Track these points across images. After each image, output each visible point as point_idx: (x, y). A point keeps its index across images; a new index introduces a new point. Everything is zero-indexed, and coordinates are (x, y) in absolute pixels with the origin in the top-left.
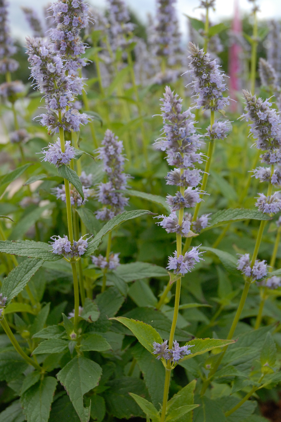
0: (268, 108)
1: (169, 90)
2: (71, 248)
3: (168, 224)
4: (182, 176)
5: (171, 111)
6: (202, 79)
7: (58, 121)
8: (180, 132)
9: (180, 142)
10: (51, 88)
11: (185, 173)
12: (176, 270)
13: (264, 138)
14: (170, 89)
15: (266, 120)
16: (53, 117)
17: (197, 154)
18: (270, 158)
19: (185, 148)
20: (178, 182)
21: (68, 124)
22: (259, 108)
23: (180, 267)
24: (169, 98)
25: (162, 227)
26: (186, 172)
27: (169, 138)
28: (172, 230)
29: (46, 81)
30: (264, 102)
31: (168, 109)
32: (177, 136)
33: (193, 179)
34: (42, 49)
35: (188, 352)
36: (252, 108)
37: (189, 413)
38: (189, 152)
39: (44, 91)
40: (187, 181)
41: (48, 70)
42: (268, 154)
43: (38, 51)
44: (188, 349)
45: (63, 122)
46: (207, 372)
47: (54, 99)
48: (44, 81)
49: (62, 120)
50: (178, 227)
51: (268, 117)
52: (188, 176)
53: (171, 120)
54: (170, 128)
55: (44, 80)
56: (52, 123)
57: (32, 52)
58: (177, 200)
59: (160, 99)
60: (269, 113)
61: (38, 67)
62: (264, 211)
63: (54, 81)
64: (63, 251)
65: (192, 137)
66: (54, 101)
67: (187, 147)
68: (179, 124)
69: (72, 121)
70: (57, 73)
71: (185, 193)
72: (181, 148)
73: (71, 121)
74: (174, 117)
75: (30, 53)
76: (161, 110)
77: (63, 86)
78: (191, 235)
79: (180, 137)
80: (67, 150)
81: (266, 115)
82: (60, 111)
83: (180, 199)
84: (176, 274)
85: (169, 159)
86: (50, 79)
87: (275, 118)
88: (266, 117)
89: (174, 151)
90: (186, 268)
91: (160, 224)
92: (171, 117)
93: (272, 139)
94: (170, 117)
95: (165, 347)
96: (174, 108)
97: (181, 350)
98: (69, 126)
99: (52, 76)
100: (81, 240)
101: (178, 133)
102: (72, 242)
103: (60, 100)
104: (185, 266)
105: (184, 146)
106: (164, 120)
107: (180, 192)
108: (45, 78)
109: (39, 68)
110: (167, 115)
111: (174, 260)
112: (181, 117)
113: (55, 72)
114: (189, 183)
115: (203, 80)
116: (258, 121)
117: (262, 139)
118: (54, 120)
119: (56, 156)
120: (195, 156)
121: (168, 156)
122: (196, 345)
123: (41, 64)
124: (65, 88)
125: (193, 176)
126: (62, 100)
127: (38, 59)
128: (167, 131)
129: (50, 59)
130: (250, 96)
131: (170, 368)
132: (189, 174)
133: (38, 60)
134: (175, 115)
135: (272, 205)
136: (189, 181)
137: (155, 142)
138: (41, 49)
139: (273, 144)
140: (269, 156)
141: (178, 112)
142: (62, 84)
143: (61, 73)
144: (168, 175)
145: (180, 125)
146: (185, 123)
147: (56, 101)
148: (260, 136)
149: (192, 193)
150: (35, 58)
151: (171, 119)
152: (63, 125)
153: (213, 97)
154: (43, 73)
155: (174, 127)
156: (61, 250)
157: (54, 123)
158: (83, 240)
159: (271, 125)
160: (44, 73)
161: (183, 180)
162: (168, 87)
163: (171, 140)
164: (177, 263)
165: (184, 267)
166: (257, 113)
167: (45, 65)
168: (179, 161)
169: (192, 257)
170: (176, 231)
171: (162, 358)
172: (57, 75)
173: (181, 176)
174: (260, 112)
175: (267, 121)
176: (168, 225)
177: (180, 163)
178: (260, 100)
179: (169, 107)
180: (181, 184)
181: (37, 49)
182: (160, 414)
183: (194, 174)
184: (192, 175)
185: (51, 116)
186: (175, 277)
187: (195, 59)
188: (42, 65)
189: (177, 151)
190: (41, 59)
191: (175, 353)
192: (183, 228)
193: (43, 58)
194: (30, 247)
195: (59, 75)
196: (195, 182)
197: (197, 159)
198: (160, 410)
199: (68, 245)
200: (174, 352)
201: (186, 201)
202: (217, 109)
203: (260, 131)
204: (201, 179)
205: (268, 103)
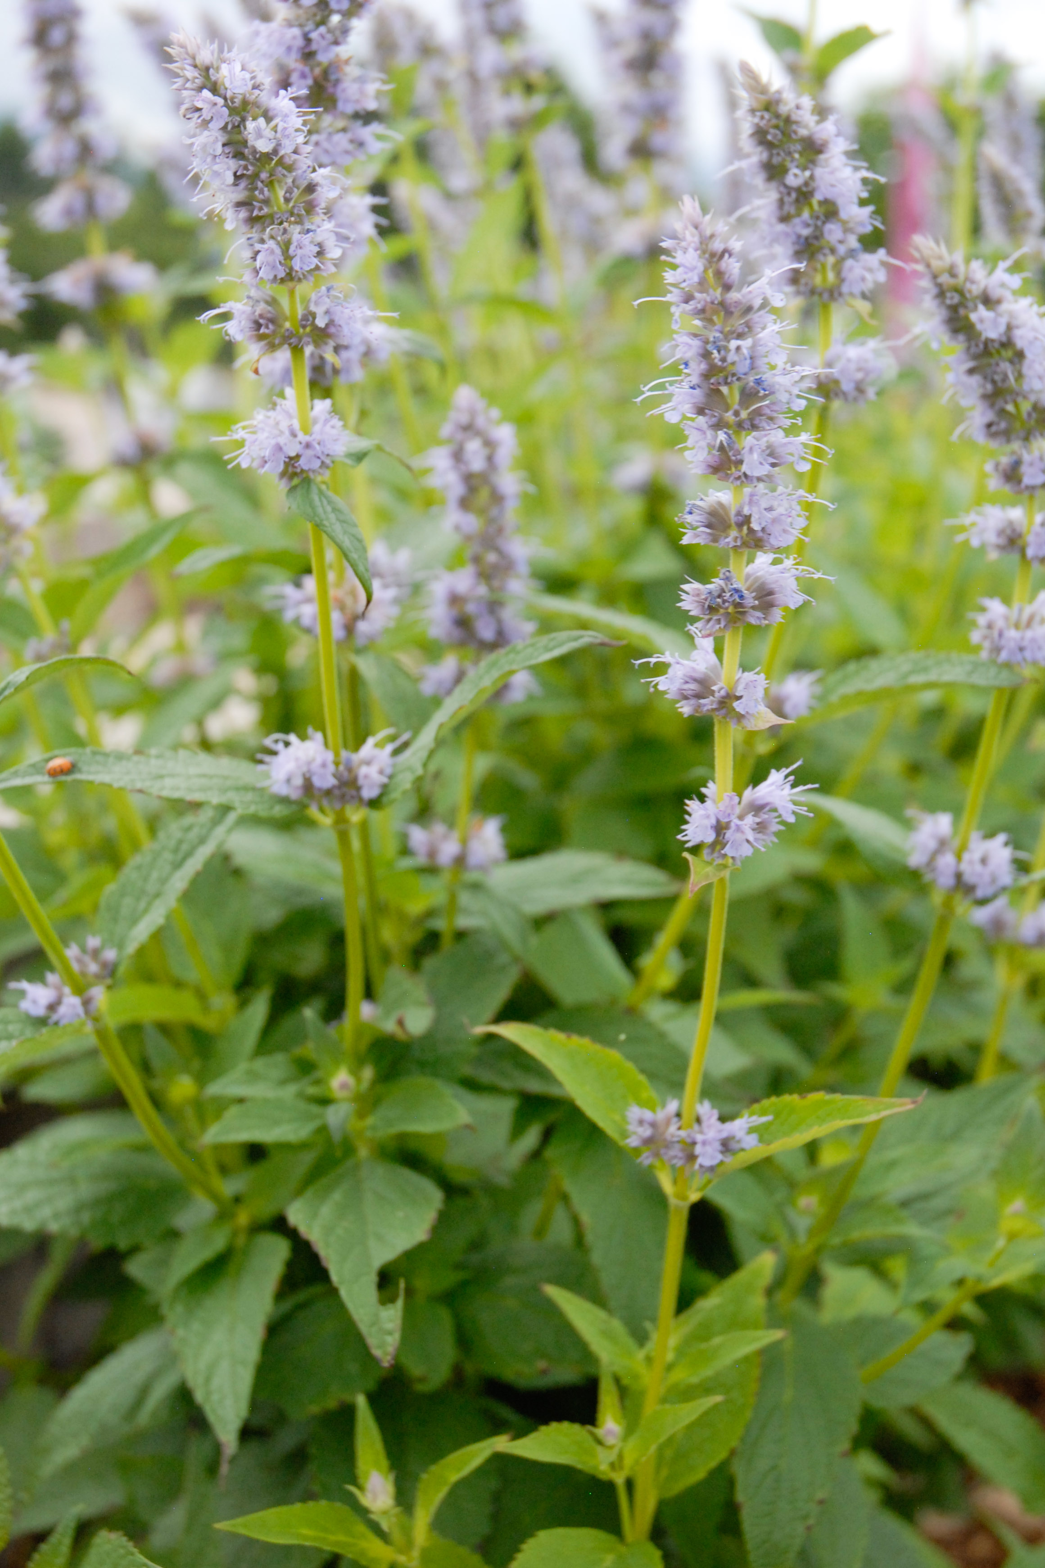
0: (1008, 295)
1: (694, 208)
2: (335, 776)
3: (687, 682)
4: (739, 513)
5: (702, 284)
6: (786, 186)
7: (287, 325)
8: (732, 357)
9: (731, 393)
10: (261, 209)
11: (747, 499)
12: (713, 845)
13: (1000, 403)
14: (697, 204)
15: (1004, 339)
16: (269, 312)
17: (791, 439)
18: (1024, 469)
19: (749, 414)
20: (724, 535)
21: (322, 335)
22: (977, 297)
23: (727, 836)
24: (693, 236)
25: (666, 696)
26: (752, 495)
27: (695, 379)
28: (699, 706)
29: (243, 184)
30: (991, 272)
31: (690, 275)
32: (722, 369)
33: (774, 521)
34: (230, 72)
35: (750, 1142)
36: (952, 298)
37: (746, 1359)
38: (764, 430)
39: (237, 220)
40: (755, 526)
41: (250, 143)
42: (1014, 458)
43: (213, 78)
44: (751, 1131)
45: (304, 327)
46: (802, 1223)
47: (271, 244)
48: (235, 184)
49: (302, 320)
50: (723, 693)
51: (1009, 328)
52: (761, 513)
53: (702, 316)
54: (696, 343)
55: (237, 177)
56: (267, 331)
57: (194, 82)
58: (719, 596)
59: (664, 241)
60: (1011, 315)
61: (217, 134)
62: (1004, 656)
63: (270, 184)
64: (308, 786)
65: (775, 375)
66: (272, 252)
67: (758, 412)
68: (728, 329)
69: (334, 326)
70: (282, 157)
71: (748, 577)
72: (736, 414)
73: (331, 323)
74: (712, 303)
75: (188, 85)
76: (666, 282)
77: (301, 203)
78: (768, 722)
79: (734, 375)
80: (317, 428)
81: (1003, 322)
82: (294, 288)
83: (728, 595)
84: (713, 860)
85: (694, 452)
86: (256, 176)
87: (1034, 329)
88: (1002, 328)
89: (710, 423)
90: (748, 841)
91: (657, 684)
92: (702, 303)
93: (1026, 407)
94: (699, 303)
95: (668, 1122)
96: (710, 273)
97: (724, 1135)
98: (326, 344)
99: (264, 167)
100: (368, 748)
101: (724, 360)
102: (337, 754)
103: (292, 249)
104: (743, 832)
105: (747, 408)
106: (674, 318)
107: (731, 568)
108: (238, 174)
109: (220, 138)
110: (688, 298)
111: (706, 809)
112: (737, 303)
113: (275, 151)
114: (760, 534)
115: (789, 189)
116: (977, 345)
117: (992, 405)
118: (272, 321)
119: (279, 448)
120: (785, 444)
121: (690, 443)
122: (777, 1115)
123: (227, 124)
124: (310, 208)
125: (774, 514)
126: (301, 248)
127: (215, 104)
128: (685, 353)
129: (258, 107)
130: (940, 258)
131: (684, 1198)
132: (764, 504)
133: (214, 111)
134: (716, 298)
135: (1029, 634)
136: (763, 529)
137: (643, 393)
138: (225, 70)
139: (1033, 422)
140: (1017, 464)
141: (727, 287)
142: (301, 194)
143: (296, 156)
144: (687, 509)
145: (732, 332)
146: (749, 326)
147: (278, 251)
148: (985, 397)
149: (772, 574)
150: (203, 100)
151: (701, 312)
152: (305, 340)
153: (827, 251)
154: (234, 157)
155: (712, 339)
156: (298, 781)
157: (274, 332)
158: (376, 751)
159: (1020, 355)
160: (238, 155)
161: (740, 525)
162: (691, 200)
163: (699, 386)
164: (718, 821)
165: (738, 836)
166: (973, 317)
167: (239, 127)
168: (729, 458)
169: (767, 804)
170: (714, 706)
171: (658, 1164)
172: (281, 162)
173: (733, 512)
174: (982, 309)
175: (1007, 343)
176: (686, 686)
177: (730, 469)
178: (978, 270)
179: (692, 269)
180: (735, 539)
181: (211, 71)
182: (649, 1360)
183: (779, 505)
184: (770, 509)
185: (261, 308)
186: (709, 869)
187: (762, 118)
188: (230, 127)
189: (718, 425)
190: (226, 105)
191: (704, 1143)
192: (738, 694)
193: (233, 102)
194: (192, 771)
195: (288, 161)
196: (785, 531)
197: (792, 455)
198: (650, 1346)
199: (324, 765)
200: (699, 1138)
201: (750, 600)
202: (840, 294)
203: (985, 378)
204: (803, 526)
205: (1006, 278)
